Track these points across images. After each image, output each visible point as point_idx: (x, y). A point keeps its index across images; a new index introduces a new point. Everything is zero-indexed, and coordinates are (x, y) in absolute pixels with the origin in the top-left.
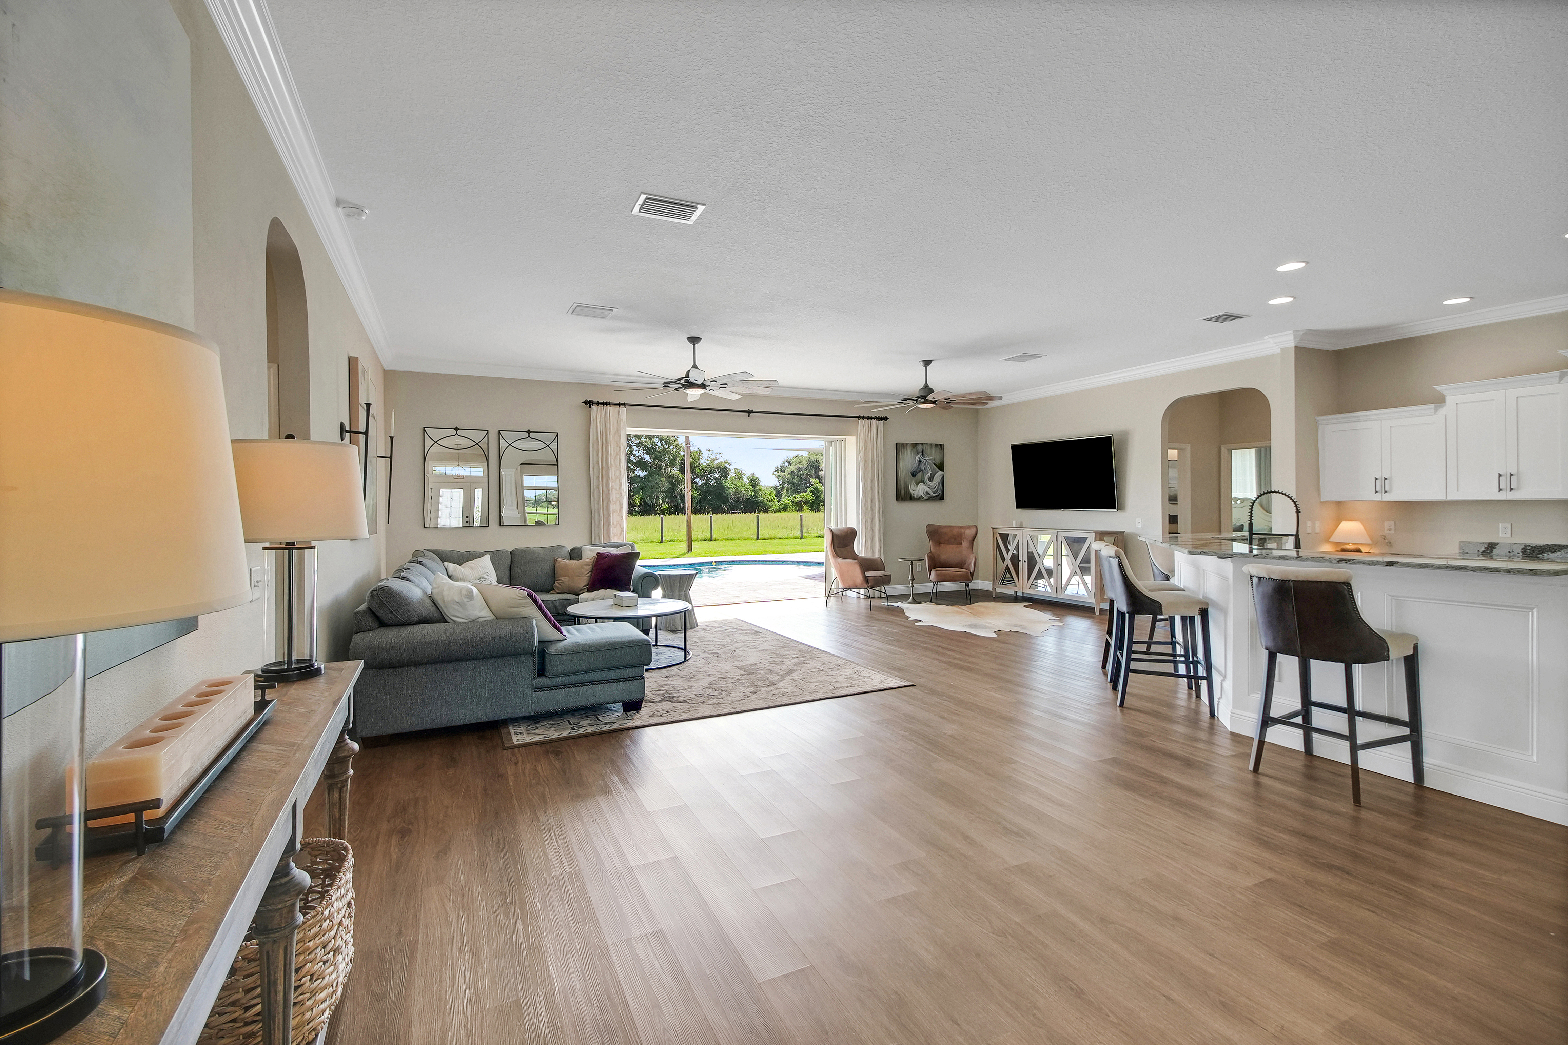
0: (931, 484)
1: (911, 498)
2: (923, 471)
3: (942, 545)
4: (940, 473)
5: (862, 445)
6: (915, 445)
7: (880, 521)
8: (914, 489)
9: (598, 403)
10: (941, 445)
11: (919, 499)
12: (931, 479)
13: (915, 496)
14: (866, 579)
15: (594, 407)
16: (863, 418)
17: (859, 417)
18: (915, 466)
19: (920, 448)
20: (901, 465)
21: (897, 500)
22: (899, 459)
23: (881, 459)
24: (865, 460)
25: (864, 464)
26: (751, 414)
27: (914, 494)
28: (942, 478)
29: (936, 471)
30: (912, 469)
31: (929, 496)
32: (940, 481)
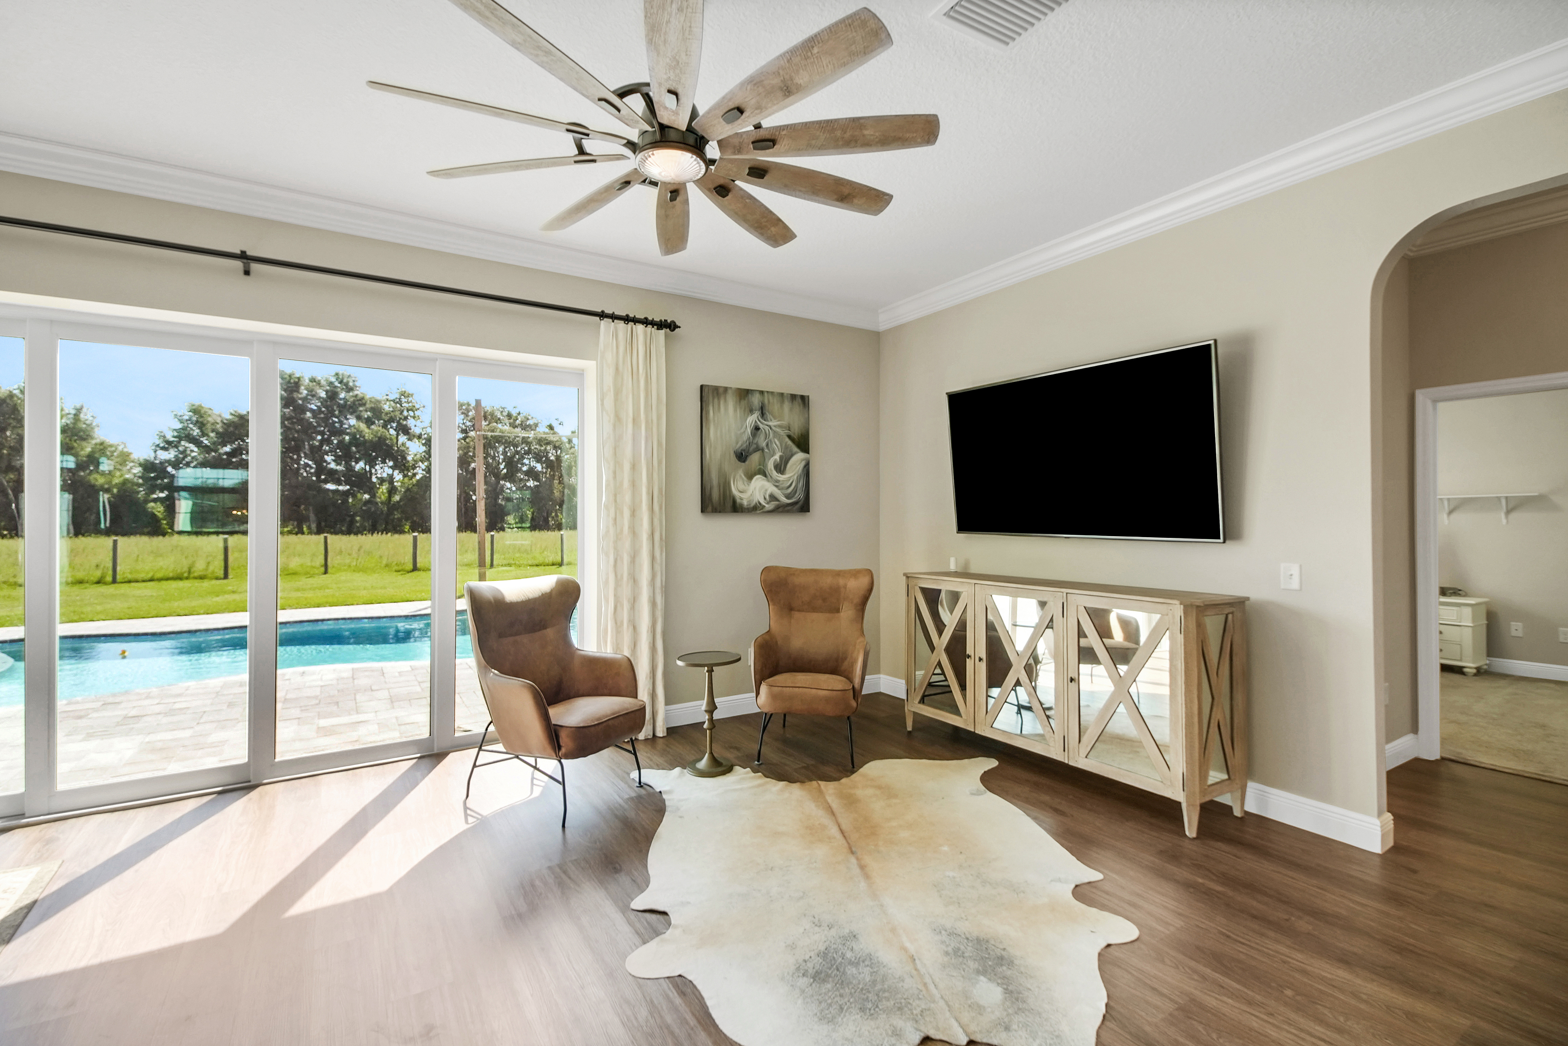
0: (781, 477)
1: (735, 508)
2: (763, 450)
3: (797, 615)
4: (800, 456)
5: (609, 380)
6: (744, 394)
7: (653, 558)
8: (741, 486)
10: (802, 398)
11: (755, 509)
12: (781, 468)
13: (745, 503)
14: (553, 731)
16: (613, 317)
17: (602, 315)
18: (745, 438)
19: (756, 400)
20: (712, 433)
21: (702, 511)
22: (707, 419)
23: (659, 418)
24: (618, 418)
25: (614, 426)
26: (255, 267)
27: (741, 499)
28: (805, 466)
29: (791, 451)
30: (737, 443)
31: (777, 503)
32: (800, 471)
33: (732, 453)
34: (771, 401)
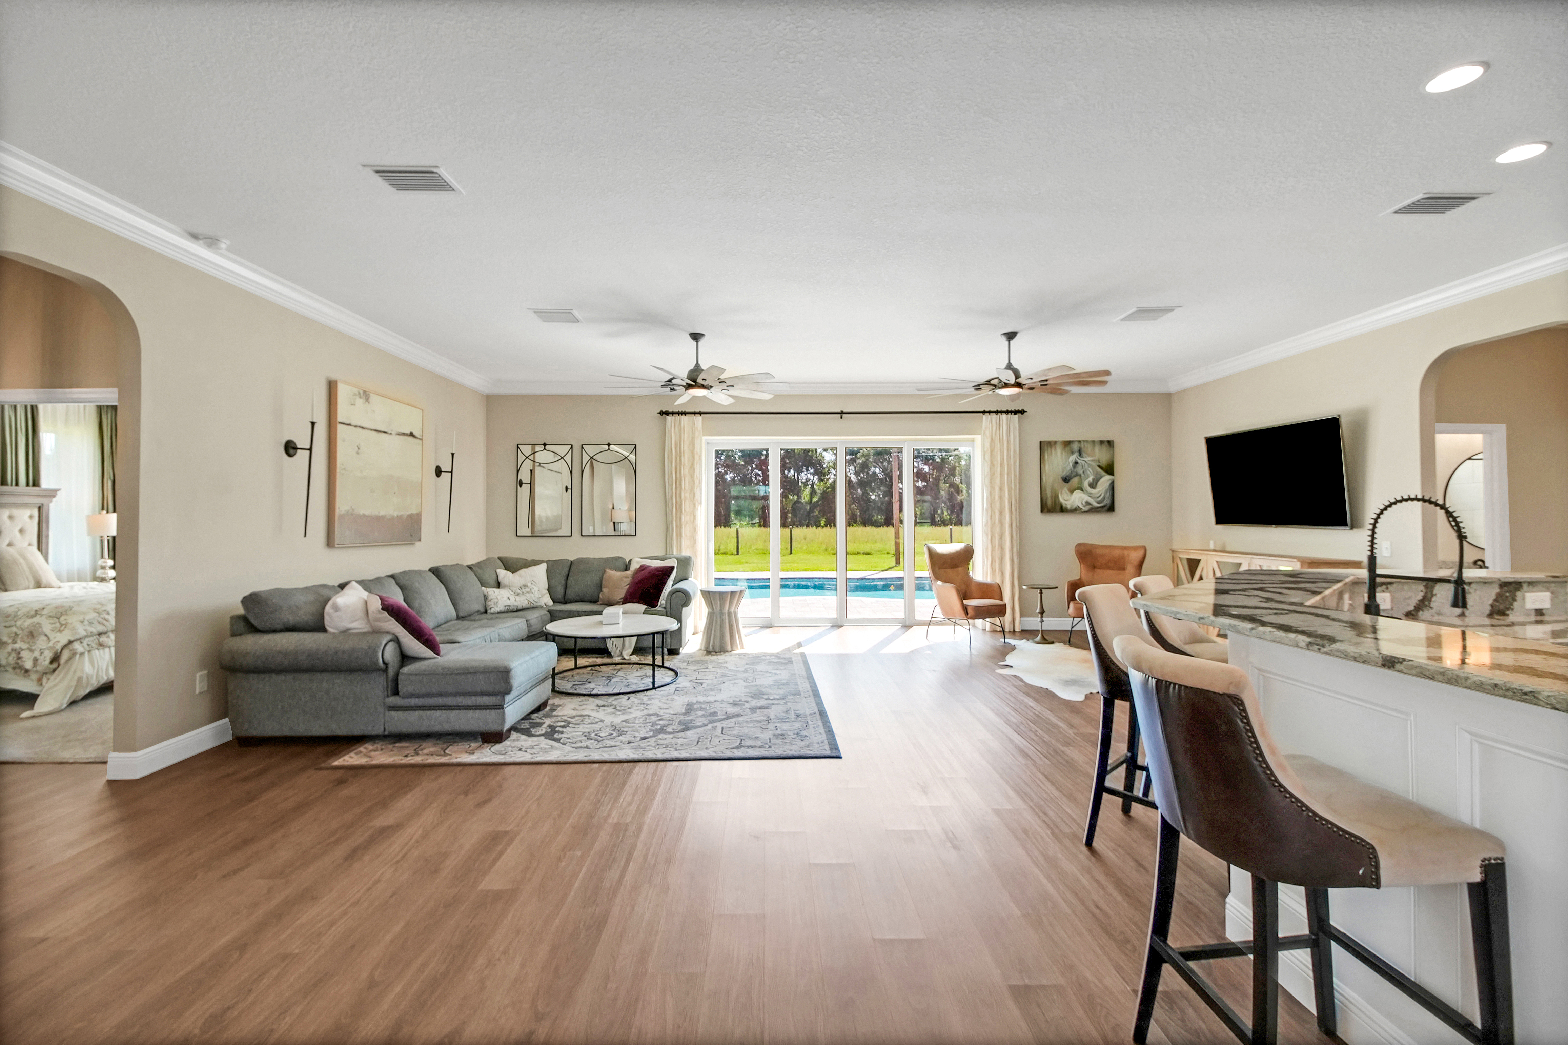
0: (1093, 491)
1: (1062, 510)
2: (1080, 475)
3: (1098, 571)
4: (1107, 477)
5: (987, 445)
6: (1067, 444)
7: (1012, 537)
8: (1066, 497)
9: (673, 413)
10: (1109, 442)
11: (1075, 510)
12: (1093, 485)
13: (1069, 507)
14: (965, 608)
15: (669, 418)
16: (990, 412)
17: (984, 412)
18: (1068, 469)
19: (1075, 447)
20: (1047, 467)
21: (1042, 511)
22: (1044, 460)
23: (1015, 462)
24: (992, 464)
25: (990, 469)
26: (844, 415)
27: (1066, 504)
28: (1111, 484)
29: (1100, 475)
30: (1063, 472)
31: (1091, 506)
32: (1108, 487)
33: (1060, 478)
34: (1086, 445)
